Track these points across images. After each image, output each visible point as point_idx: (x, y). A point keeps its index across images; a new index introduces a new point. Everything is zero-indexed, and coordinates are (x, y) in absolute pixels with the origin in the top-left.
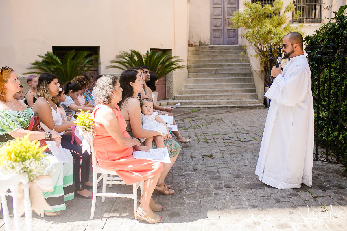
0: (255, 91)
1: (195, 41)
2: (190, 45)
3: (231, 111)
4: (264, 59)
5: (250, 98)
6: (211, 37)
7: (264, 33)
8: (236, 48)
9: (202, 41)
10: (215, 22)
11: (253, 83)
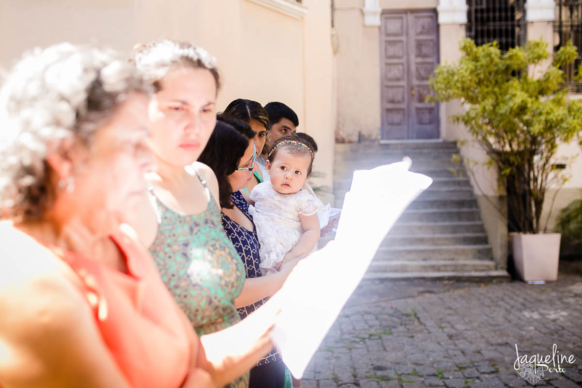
0: (484, 240)
1: (350, 131)
2: (339, 141)
3: (435, 290)
4: (507, 171)
5: (475, 257)
6: (382, 124)
7: (509, 111)
8: (436, 147)
9: (365, 133)
10: (391, 93)
11: (478, 223)
